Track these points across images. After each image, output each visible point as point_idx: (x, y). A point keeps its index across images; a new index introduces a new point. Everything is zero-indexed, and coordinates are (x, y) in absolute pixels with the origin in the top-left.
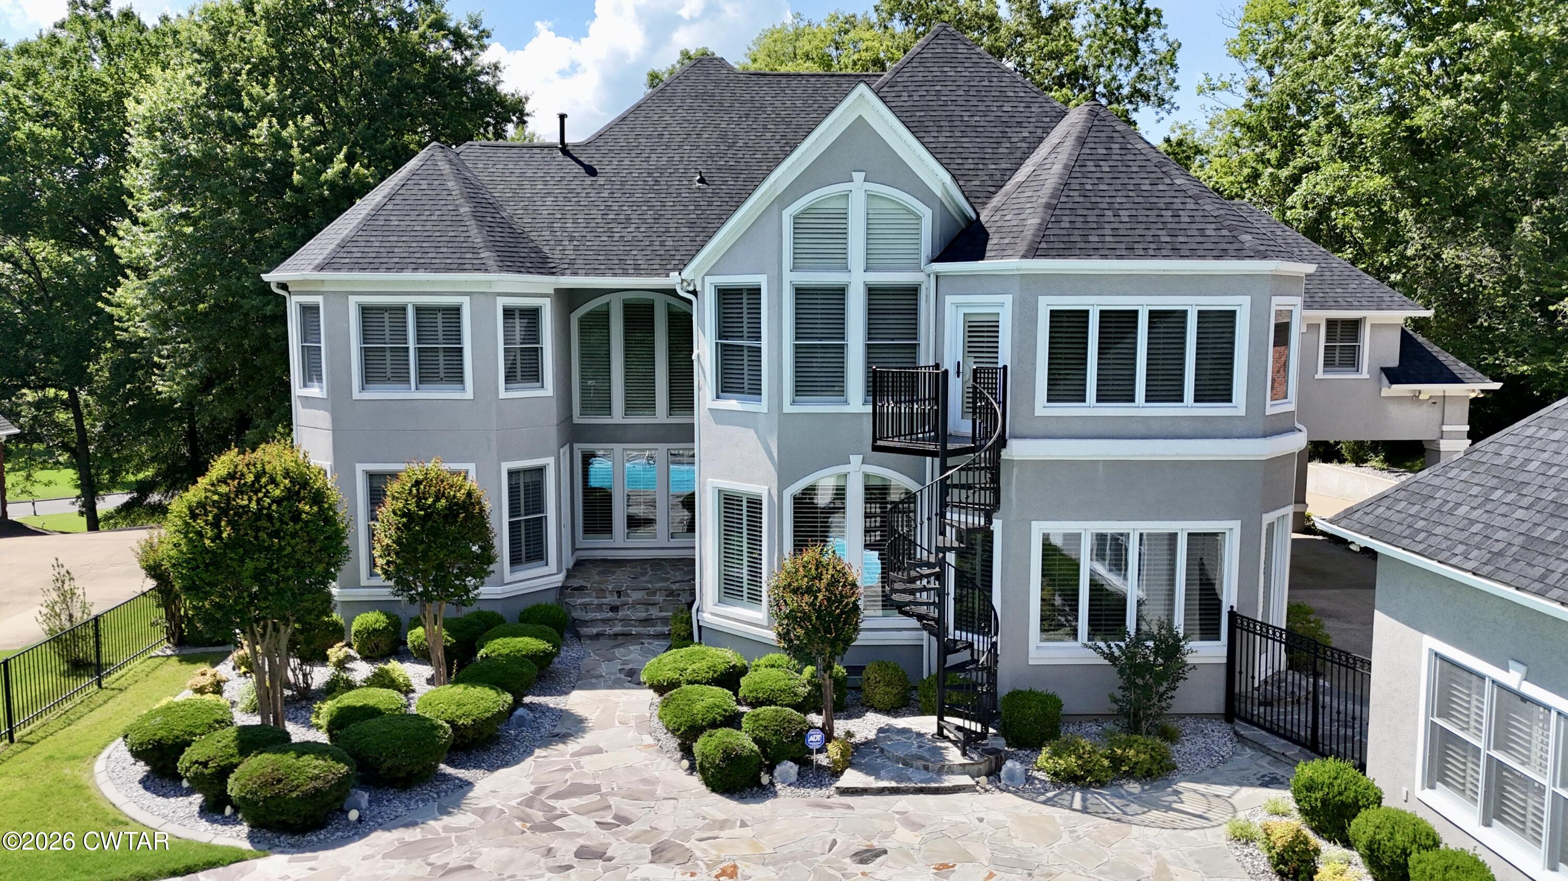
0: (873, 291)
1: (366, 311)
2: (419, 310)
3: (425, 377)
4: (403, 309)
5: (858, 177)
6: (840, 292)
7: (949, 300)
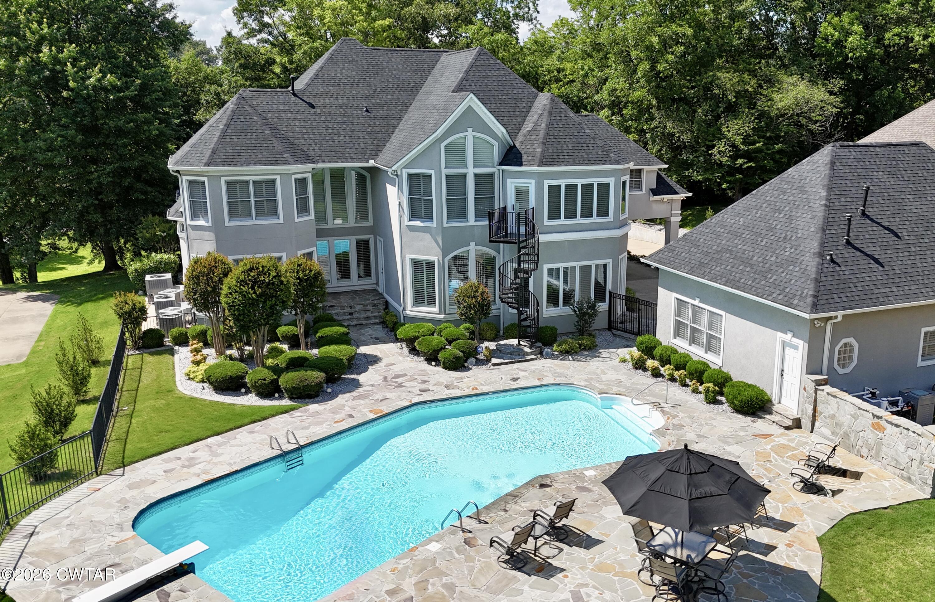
0: (476, 175)
1: (228, 183)
2: (255, 182)
3: (260, 213)
4: (247, 182)
5: (470, 130)
6: (464, 176)
7: (509, 180)
